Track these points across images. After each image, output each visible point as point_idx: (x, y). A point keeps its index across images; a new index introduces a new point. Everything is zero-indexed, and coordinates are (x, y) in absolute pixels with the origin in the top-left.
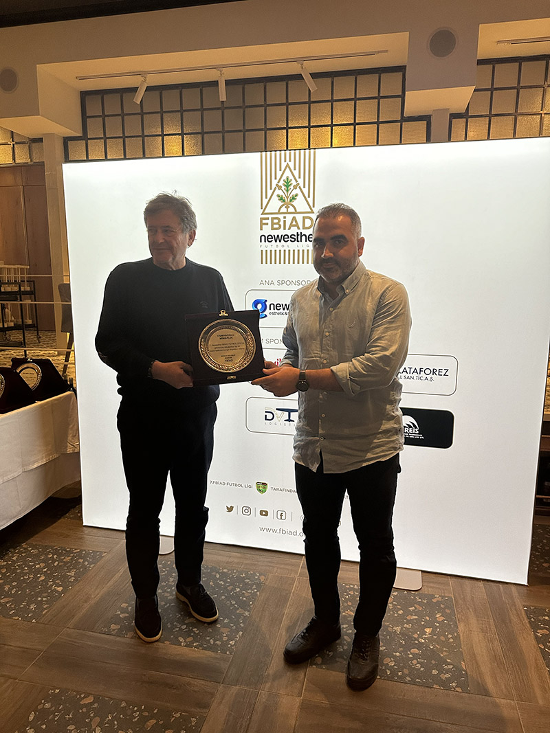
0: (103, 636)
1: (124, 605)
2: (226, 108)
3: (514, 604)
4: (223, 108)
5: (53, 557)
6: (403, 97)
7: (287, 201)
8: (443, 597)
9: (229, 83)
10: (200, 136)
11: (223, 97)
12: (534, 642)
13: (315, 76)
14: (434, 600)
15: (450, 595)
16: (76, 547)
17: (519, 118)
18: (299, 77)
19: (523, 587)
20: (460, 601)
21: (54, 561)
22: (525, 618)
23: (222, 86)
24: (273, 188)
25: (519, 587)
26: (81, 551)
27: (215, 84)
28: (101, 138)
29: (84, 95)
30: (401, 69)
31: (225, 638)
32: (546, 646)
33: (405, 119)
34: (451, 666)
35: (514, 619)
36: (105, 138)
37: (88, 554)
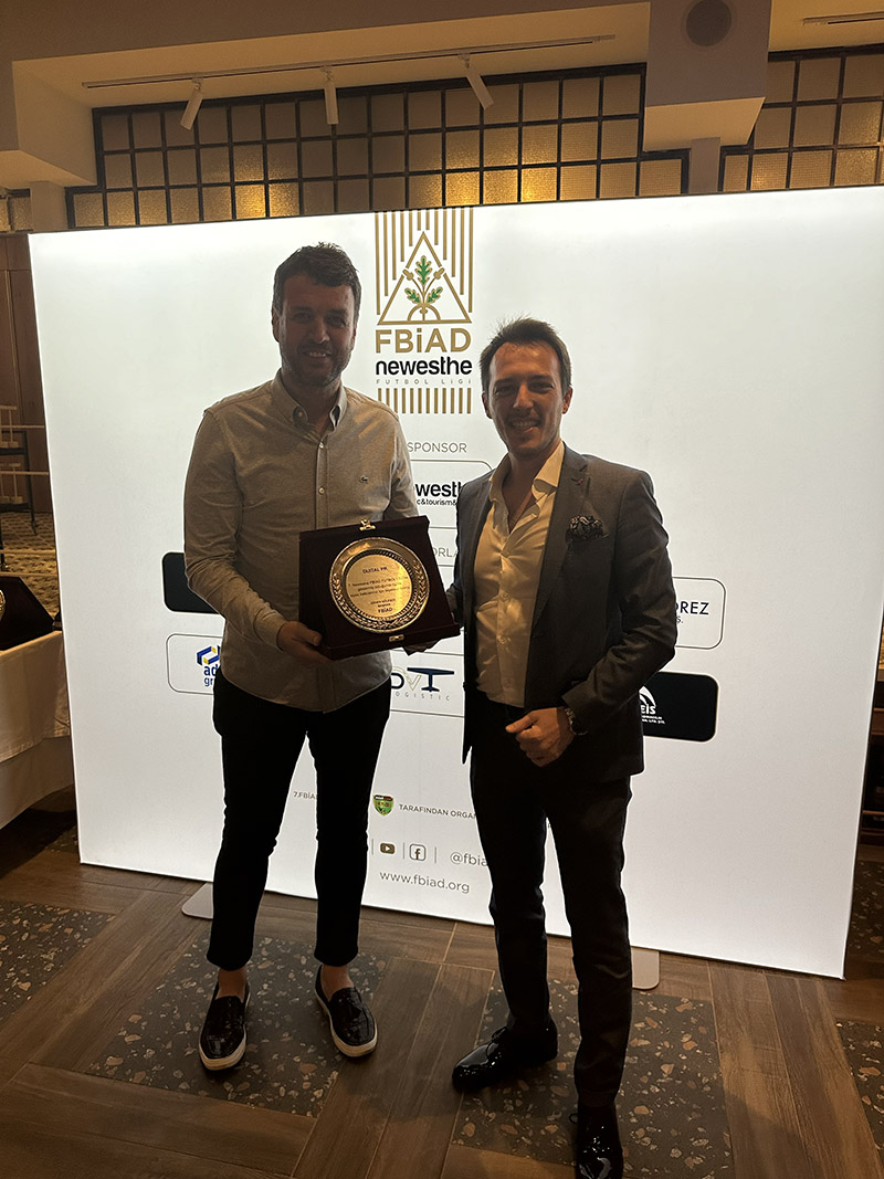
0: (89, 1078)
1: (134, 1018)
2: (340, 137)
3: (819, 1015)
4: (334, 136)
5: (21, 923)
6: (640, 117)
7: (424, 300)
8: (696, 1002)
9: (342, 93)
10: (296, 185)
11: (333, 117)
12: (853, 1092)
13: (489, 80)
14: (680, 1009)
15: (708, 999)
16: (65, 905)
17: (841, 154)
18: (462, 83)
19: (835, 984)
20: (725, 1011)
21: (22, 931)
22: (839, 1045)
23: (331, 98)
24: (398, 277)
25: (827, 982)
26: (72, 912)
27: (319, 95)
28: (129, 189)
29: (100, 115)
30: (638, 69)
31: (306, 1085)
32: (874, 1100)
33: (645, 156)
34: (706, 1142)
35: (819, 1044)
36: (136, 190)
37: (83, 917)
